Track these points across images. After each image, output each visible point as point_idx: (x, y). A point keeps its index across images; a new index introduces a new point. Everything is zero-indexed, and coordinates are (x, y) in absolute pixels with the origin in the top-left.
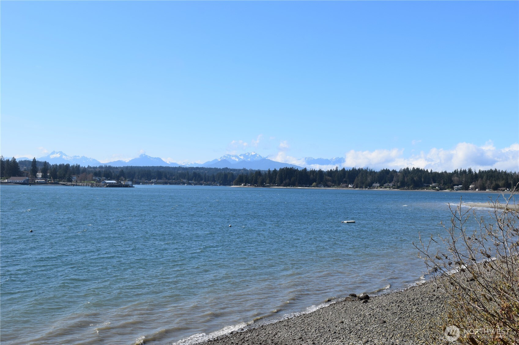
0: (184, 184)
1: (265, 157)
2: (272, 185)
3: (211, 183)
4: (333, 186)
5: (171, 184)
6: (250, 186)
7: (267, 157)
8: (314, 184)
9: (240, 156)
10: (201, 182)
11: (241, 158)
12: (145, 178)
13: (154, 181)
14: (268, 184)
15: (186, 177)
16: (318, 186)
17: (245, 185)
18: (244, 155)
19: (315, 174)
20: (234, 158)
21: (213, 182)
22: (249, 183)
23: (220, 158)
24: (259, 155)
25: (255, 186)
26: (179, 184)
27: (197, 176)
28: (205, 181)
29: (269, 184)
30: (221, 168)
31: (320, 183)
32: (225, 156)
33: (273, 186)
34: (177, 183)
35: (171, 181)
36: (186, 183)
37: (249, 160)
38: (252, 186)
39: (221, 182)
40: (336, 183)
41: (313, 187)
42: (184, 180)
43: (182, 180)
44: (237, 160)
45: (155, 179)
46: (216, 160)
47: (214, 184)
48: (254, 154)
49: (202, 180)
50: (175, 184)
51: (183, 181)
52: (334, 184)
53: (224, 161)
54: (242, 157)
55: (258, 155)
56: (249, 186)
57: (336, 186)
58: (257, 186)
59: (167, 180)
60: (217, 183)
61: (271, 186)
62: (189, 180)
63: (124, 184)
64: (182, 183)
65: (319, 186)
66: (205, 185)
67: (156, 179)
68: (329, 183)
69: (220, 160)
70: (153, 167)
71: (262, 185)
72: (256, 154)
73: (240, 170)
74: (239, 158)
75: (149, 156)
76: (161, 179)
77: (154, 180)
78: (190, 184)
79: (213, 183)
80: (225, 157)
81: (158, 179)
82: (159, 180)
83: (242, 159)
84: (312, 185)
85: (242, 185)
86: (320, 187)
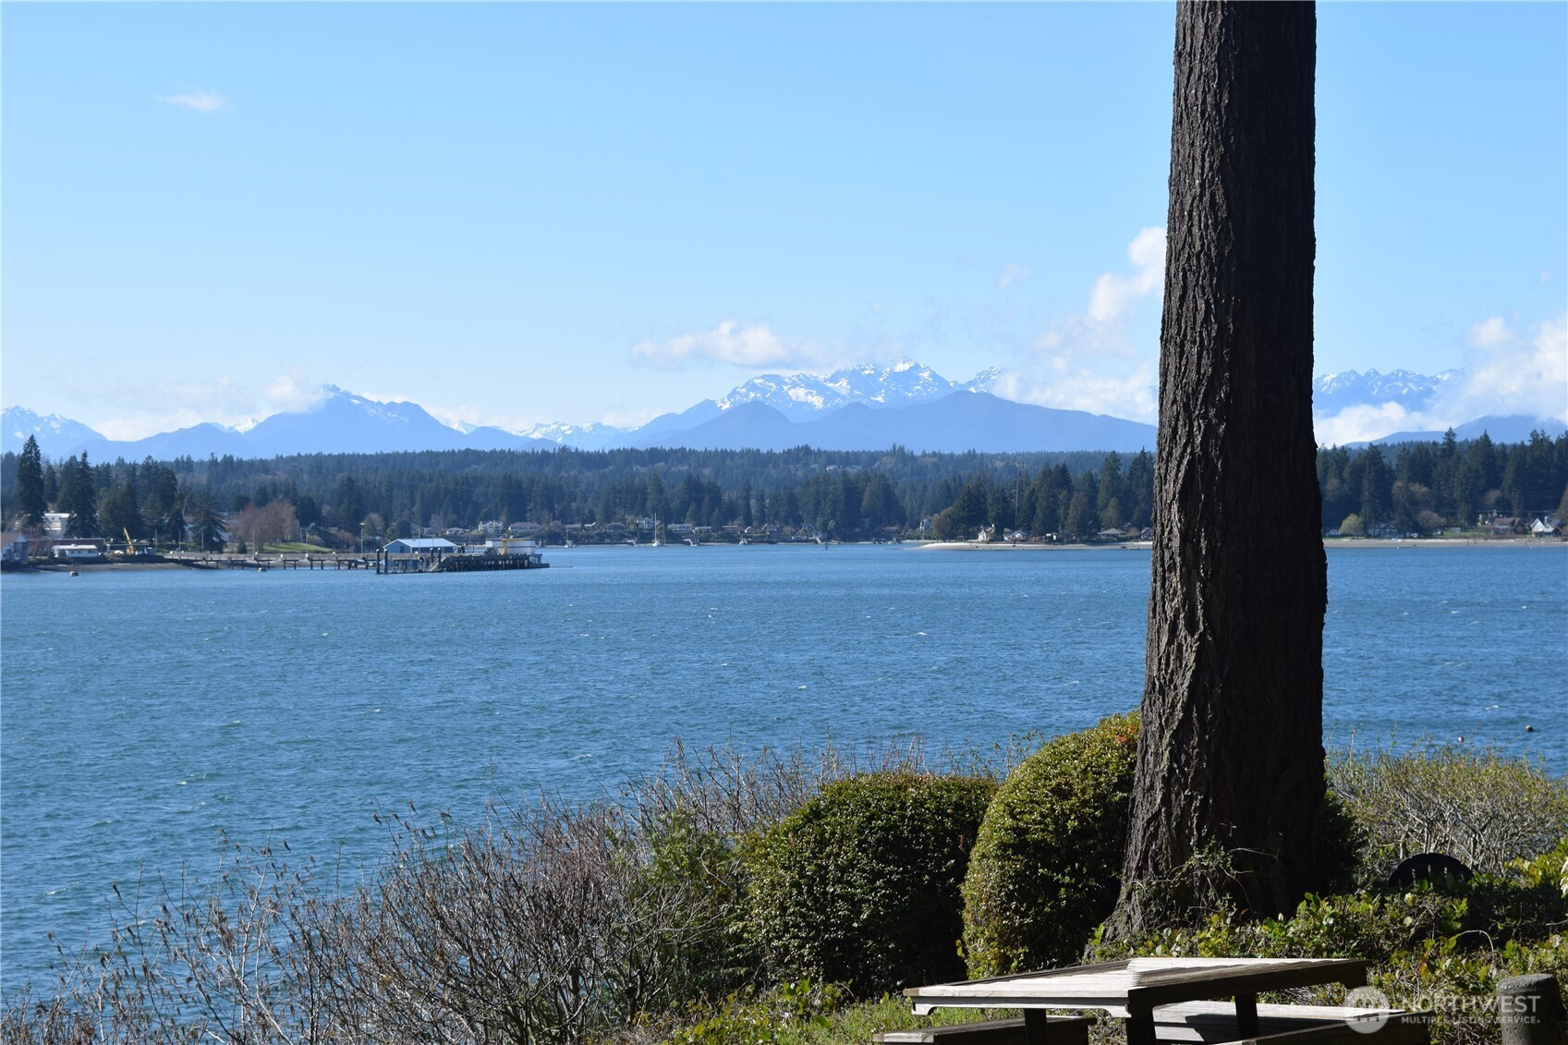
0: (645, 537)
1: (962, 381)
2: (1133, 532)
3: (780, 530)
4: (1444, 528)
5: (578, 540)
6: (1022, 541)
7: (970, 383)
8: (1351, 521)
9: (835, 379)
10: (730, 527)
11: (836, 394)
12: (446, 514)
13: (491, 531)
14: (1113, 531)
15: (649, 504)
16: (1371, 532)
17: (997, 537)
18: (854, 377)
19: (1346, 474)
20: (799, 394)
21: (787, 524)
22: (1014, 529)
23: (730, 397)
24: (933, 375)
25: (1050, 541)
26: (617, 538)
27: (706, 499)
28: (748, 522)
29: (1117, 528)
30: (778, 450)
31: (1378, 519)
32: (755, 385)
33: (1138, 538)
34: (609, 536)
35: (578, 525)
36: (659, 537)
37: (880, 399)
38: (1035, 542)
39: (832, 524)
40: (1453, 514)
41: (1343, 536)
42: (644, 523)
43: (629, 518)
44: (817, 401)
45: (497, 519)
46: (708, 405)
47: (793, 534)
48: (907, 366)
49: (730, 514)
50: (601, 539)
51: (637, 525)
52: (1443, 520)
53: (754, 410)
54: (843, 386)
55: (926, 375)
56: (1015, 541)
57: (1457, 530)
58: (1060, 541)
59: (559, 523)
60: (808, 533)
61: (1131, 539)
62: (667, 522)
63: (502, 552)
64: (633, 535)
65: (1377, 531)
66: (749, 542)
67: (503, 518)
68: (1426, 513)
69: (727, 406)
70: (430, 454)
71: (1084, 537)
72: (916, 368)
73: (874, 457)
74: (829, 389)
75: (359, 398)
76: (523, 519)
77: (494, 523)
78: (674, 538)
79: (787, 530)
80: (751, 386)
81: (510, 521)
82: (518, 524)
83: (843, 397)
84: (1339, 525)
85: (982, 536)
86: (1378, 536)
